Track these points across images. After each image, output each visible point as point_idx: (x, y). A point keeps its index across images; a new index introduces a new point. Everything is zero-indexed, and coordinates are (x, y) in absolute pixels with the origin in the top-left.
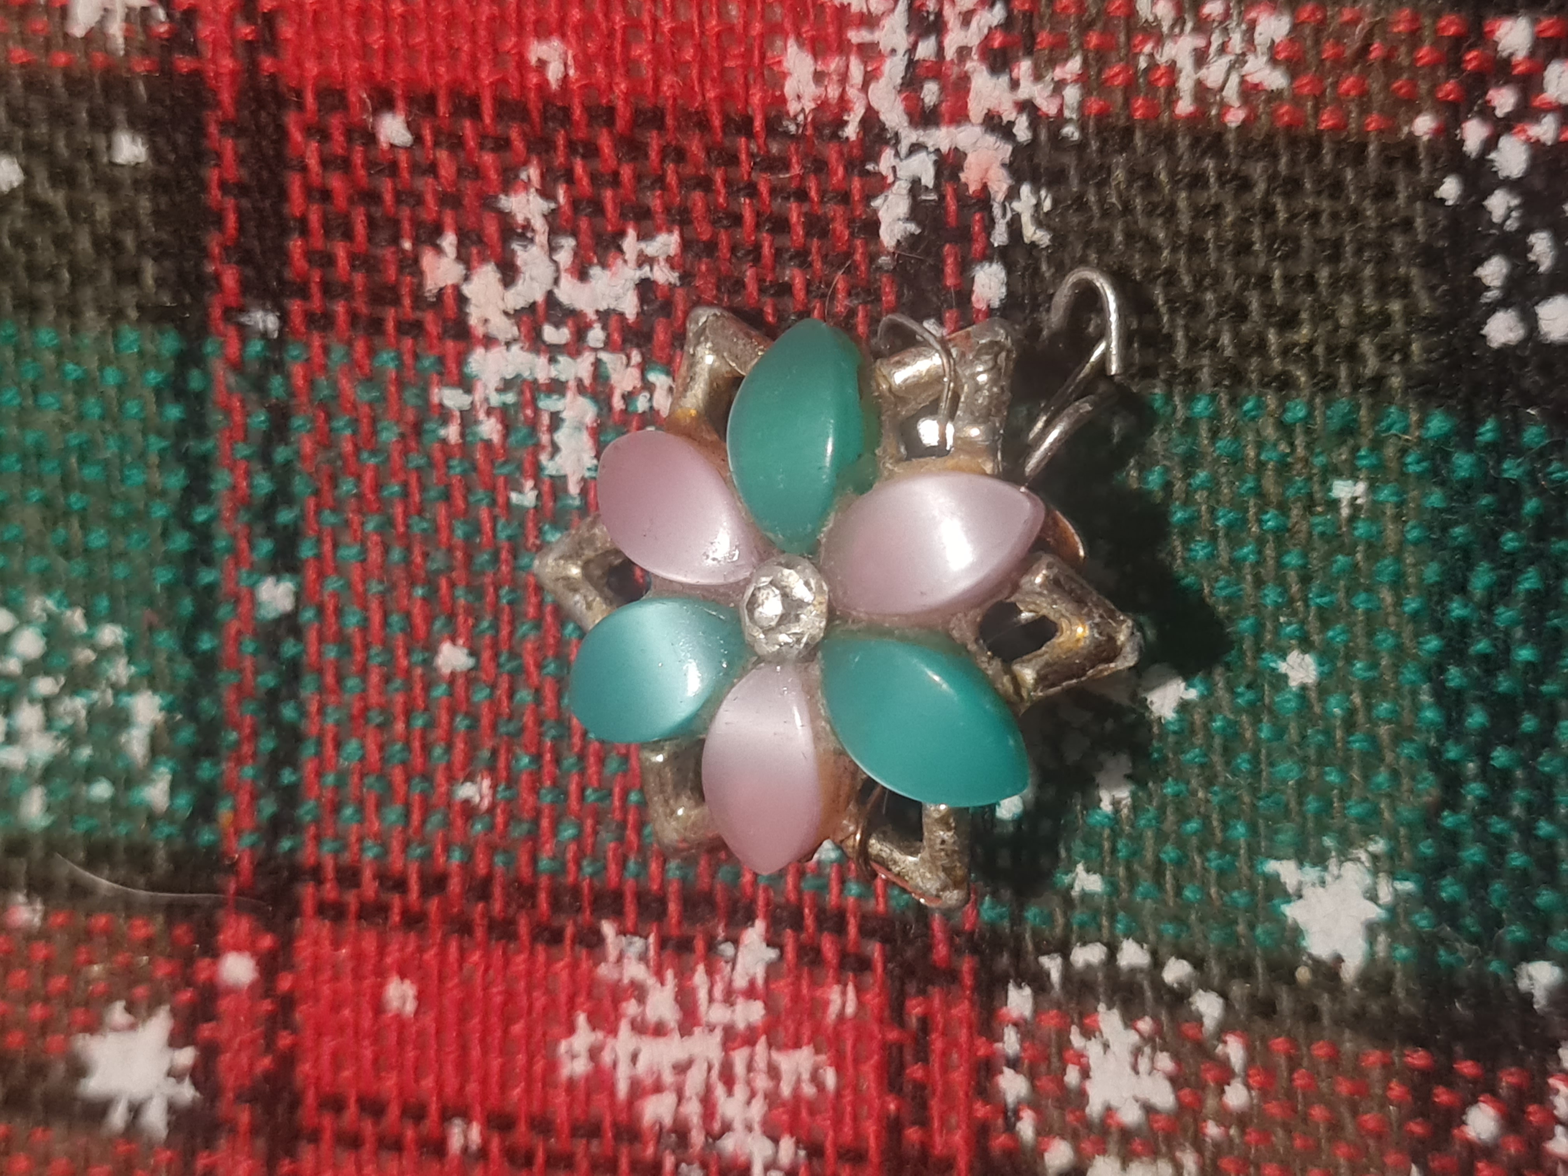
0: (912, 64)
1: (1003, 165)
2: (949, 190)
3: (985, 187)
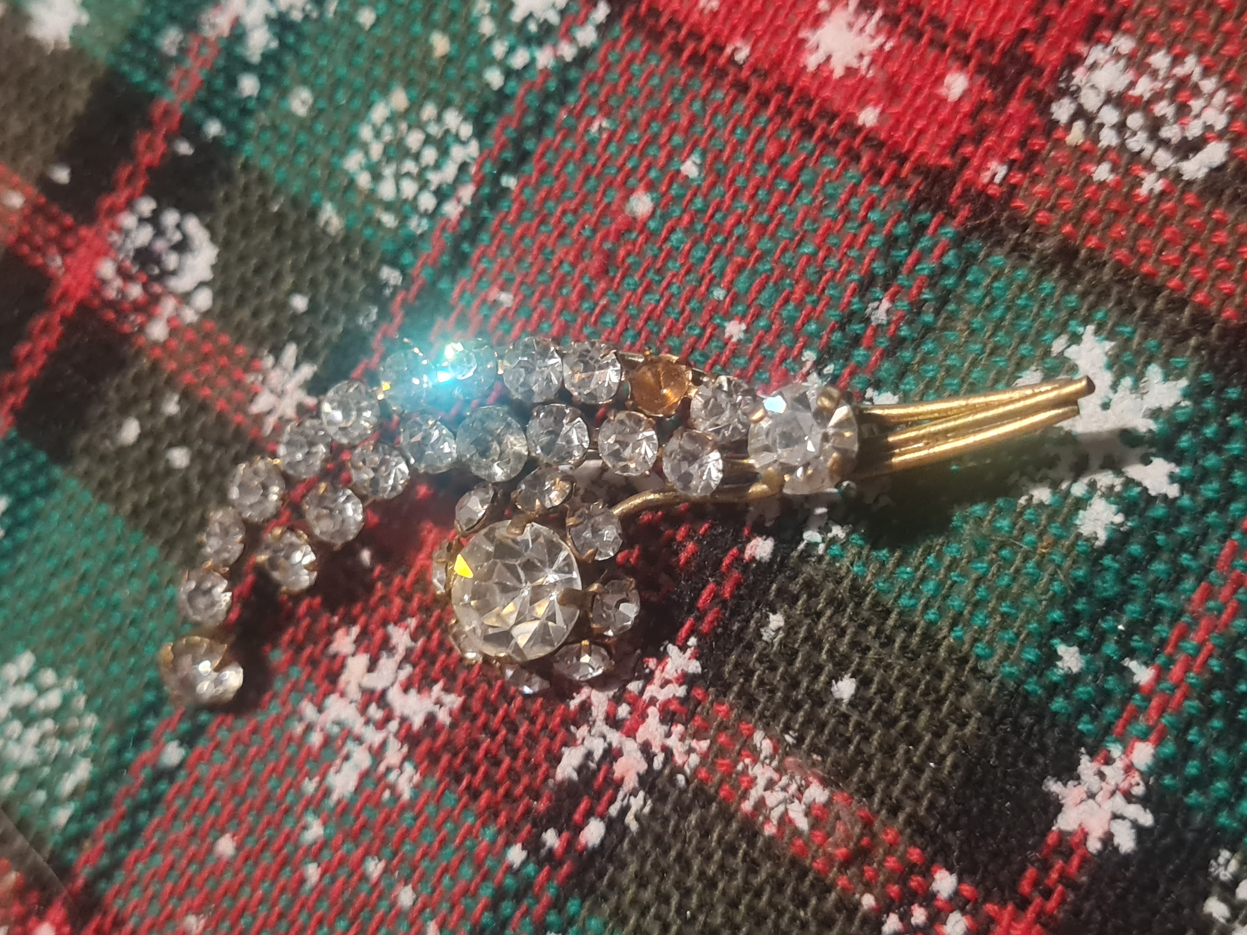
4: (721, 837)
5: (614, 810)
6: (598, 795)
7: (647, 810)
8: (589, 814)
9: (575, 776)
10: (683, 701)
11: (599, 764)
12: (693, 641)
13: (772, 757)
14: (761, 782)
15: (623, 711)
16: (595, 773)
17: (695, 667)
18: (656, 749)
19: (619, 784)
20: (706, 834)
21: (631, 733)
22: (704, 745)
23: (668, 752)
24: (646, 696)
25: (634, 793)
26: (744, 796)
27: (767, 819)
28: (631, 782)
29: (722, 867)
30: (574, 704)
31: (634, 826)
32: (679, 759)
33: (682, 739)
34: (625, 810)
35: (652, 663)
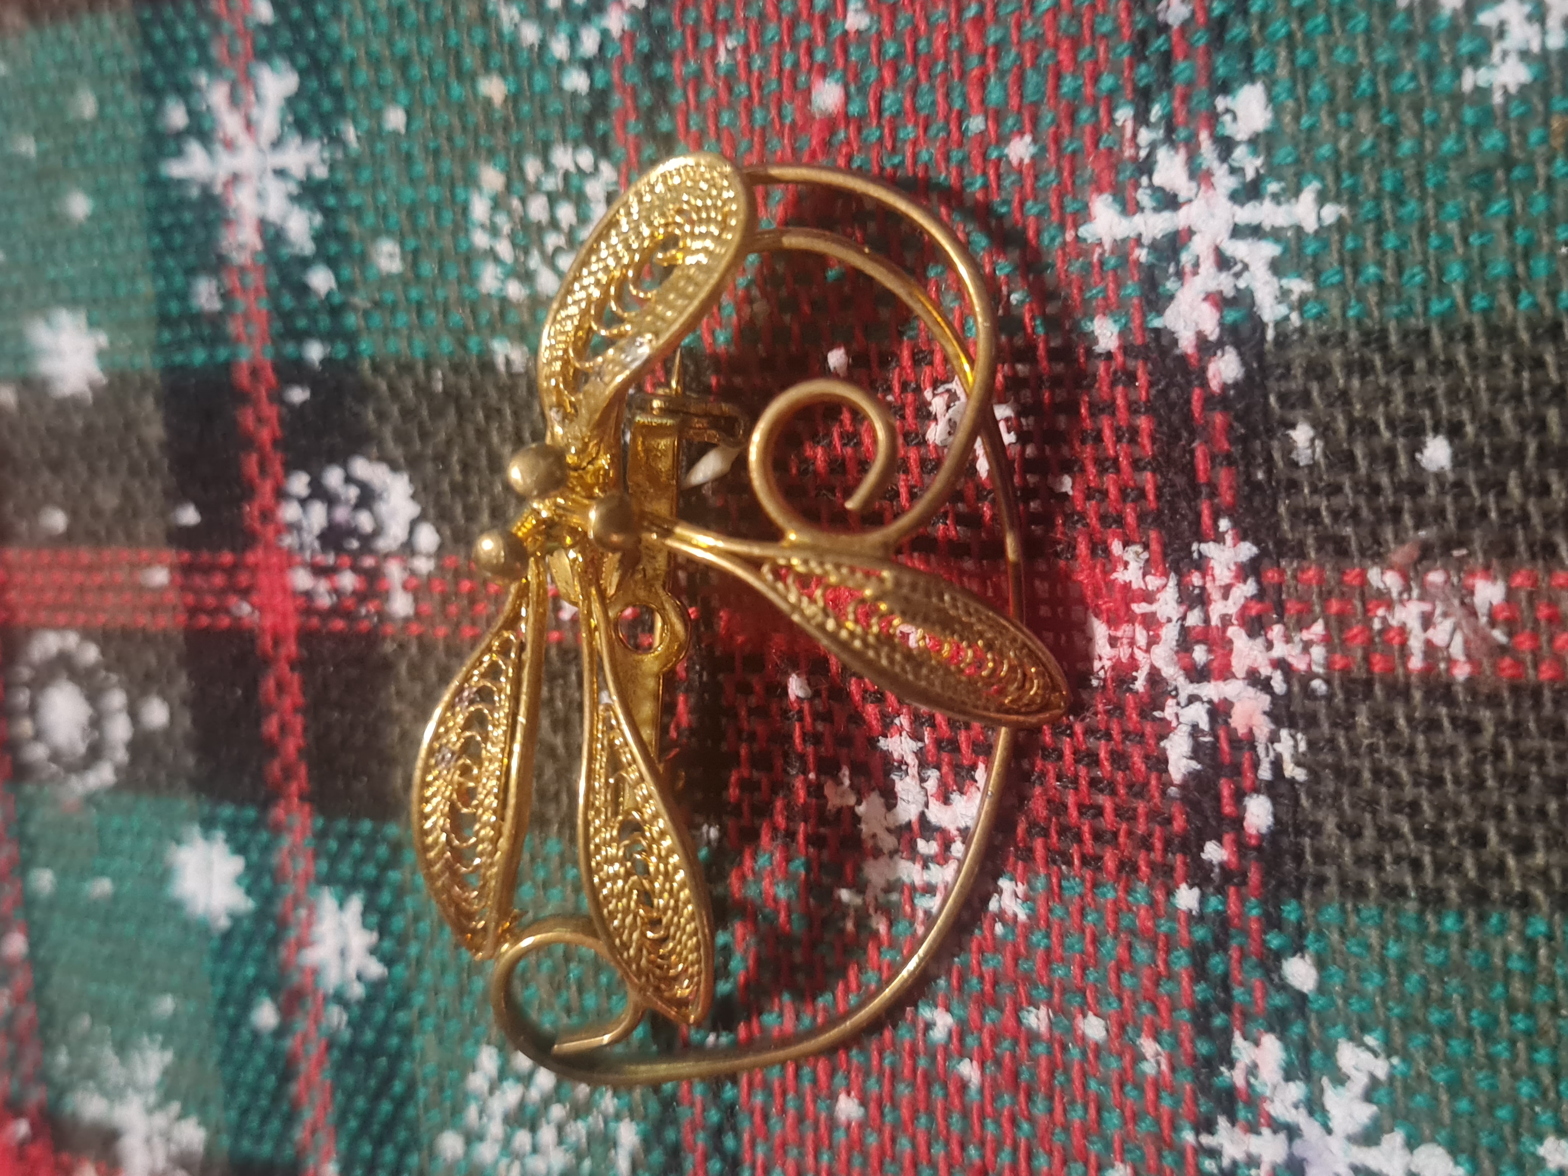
0: (1184, 631)
1: (1265, 713)
2: (1222, 734)
3: (1251, 731)
4: (1410, 719)
5: (1265, 773)
6: (1236, 770)
7: (1303, 747)
8: (1239, 796)
9: (1195, 765)
10: (1260, 595)
11: (1213, 732)
12: (1224, 524)
13: (1408, 589)
14: (1414, 625)
15: (1200, 654)
16: (1215, 746)
17: (1247, 550)
18: (1265, 671)
19: (1250, 741)
20: (1390, 726)
21: (1225, 673)
22: (1318, 628)
23: (1281, 664)
24: (1215, 621)
25: (1274, 738)
26: (1405, 652)
27: (1451, 661)
28: (1263, 728)
29: (1434, 753)
30: (1140, 685)
31: (1300, 775)
32: (1300, 664)
33: (1288, 640)
34: (1277, 765)
35: (1196, 579)
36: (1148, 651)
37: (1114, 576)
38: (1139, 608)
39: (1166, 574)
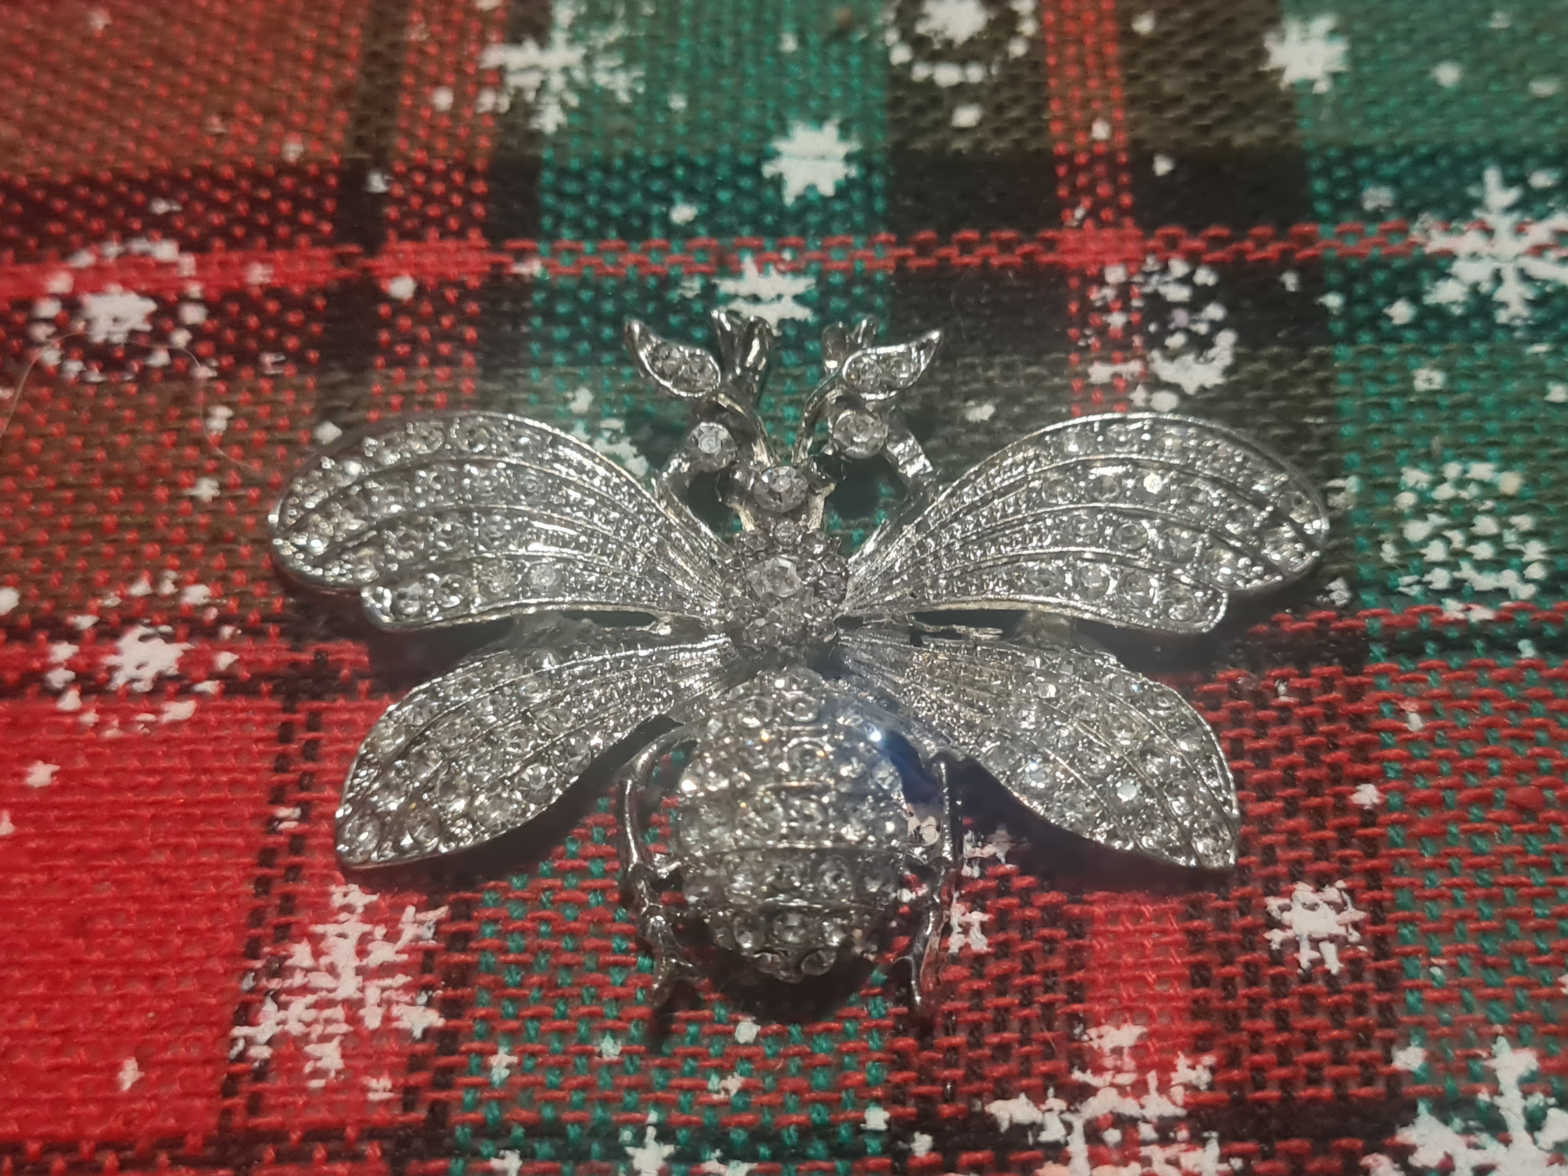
35: (1183, 1134)
36: (1112, 1085)
37: (1182, 1056)
38: (1152, 1078)
39: (1186, 1105)
